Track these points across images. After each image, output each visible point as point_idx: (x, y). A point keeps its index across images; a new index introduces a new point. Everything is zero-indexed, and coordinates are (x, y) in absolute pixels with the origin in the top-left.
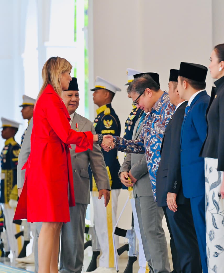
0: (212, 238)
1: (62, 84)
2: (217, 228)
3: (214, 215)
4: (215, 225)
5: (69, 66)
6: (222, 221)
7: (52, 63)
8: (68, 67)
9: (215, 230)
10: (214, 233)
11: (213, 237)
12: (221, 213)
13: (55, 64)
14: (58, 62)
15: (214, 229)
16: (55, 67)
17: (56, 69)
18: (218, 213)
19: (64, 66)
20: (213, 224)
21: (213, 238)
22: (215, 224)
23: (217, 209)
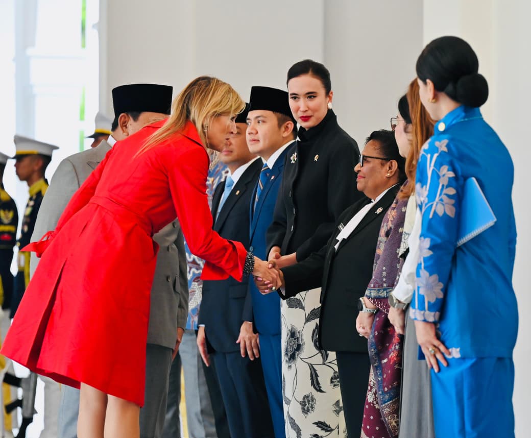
0: (308, 408)
1: (208, 138)
2: (320, 391)
3: (315, 367)
4: (317, 386)
5: (233, 105)
6: (332, 379)
7: (197, 90)
8: (231, 106)
9: (316, 394)
10: (313, 400)
11: (312, 407)
12: (330, 363)
13: (203, 94)
14: (211, 90)
15: (314, 392)
16: (202, 100)
17: (202, 105)
18: (324, 364)
19: (221, 102)
20: (313, 384)
21: (310, 408)
22: (318, 383)
23: (322, 356)
